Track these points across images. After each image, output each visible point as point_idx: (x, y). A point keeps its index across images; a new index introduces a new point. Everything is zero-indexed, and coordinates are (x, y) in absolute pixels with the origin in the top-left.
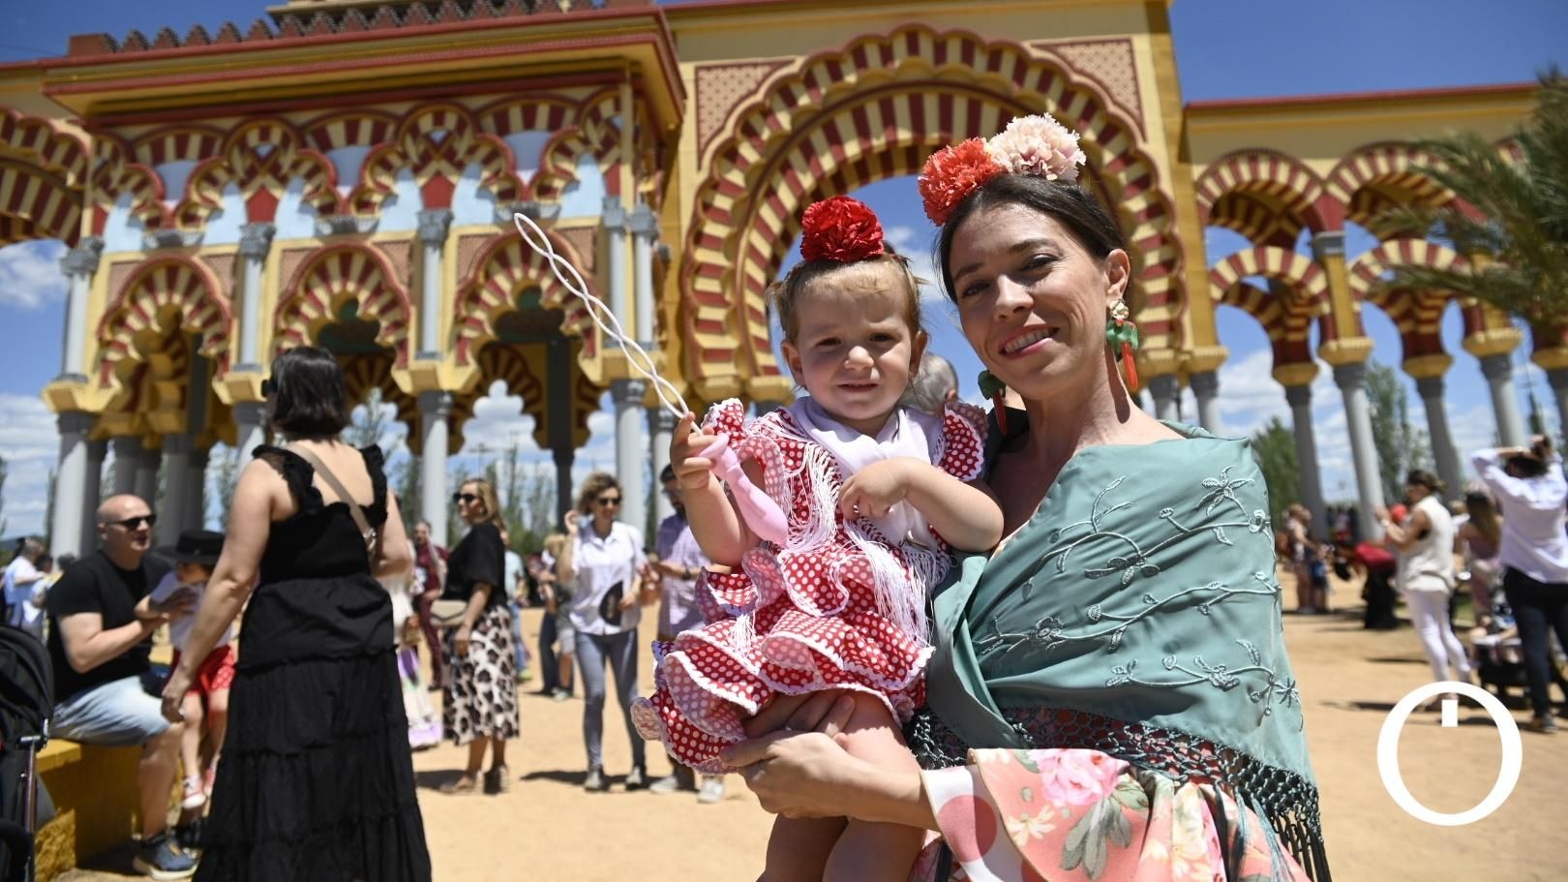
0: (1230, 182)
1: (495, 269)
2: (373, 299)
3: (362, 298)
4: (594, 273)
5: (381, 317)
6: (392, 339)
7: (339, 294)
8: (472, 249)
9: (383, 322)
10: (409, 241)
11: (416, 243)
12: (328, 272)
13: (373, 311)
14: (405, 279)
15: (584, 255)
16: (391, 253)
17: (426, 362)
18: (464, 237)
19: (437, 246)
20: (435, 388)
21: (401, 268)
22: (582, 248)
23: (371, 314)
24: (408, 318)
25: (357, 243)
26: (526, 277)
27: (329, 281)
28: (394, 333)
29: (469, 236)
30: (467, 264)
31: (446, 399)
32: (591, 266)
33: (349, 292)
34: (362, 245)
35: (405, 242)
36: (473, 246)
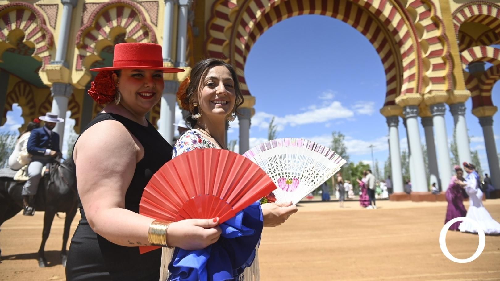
0: (469, 15)
1: (102, 21)
2: (33, 33)
3: (27, 33)
4: (156, 26)
5: (37, 43)
6: (42, 55)
7: (14, 30)
8: (91, 10)
9: (38, 46)
10: (58, 5)
11: (61, 5)
12: (9, 19)
13: (32, 40)
14: (53, 24)
15: (152, 15)
16: (47, 10)
17: (56, 65)
18: (87, 3)
19: (71, 7)
20: (61, 81)
21: (51, 18)
22: (150, 12)
23: (31, 42)
24: (51, 45)
25: (26, 4)
26: (119, 26)
27: (9, 23)
28: (43, 52)
29: (90, 3)
30: (87, 18)
31: (68, 89)
32: (155, 22)
33: (20, 30)
34: (29, 4)
35: (55, 5)
36: (91, 8)
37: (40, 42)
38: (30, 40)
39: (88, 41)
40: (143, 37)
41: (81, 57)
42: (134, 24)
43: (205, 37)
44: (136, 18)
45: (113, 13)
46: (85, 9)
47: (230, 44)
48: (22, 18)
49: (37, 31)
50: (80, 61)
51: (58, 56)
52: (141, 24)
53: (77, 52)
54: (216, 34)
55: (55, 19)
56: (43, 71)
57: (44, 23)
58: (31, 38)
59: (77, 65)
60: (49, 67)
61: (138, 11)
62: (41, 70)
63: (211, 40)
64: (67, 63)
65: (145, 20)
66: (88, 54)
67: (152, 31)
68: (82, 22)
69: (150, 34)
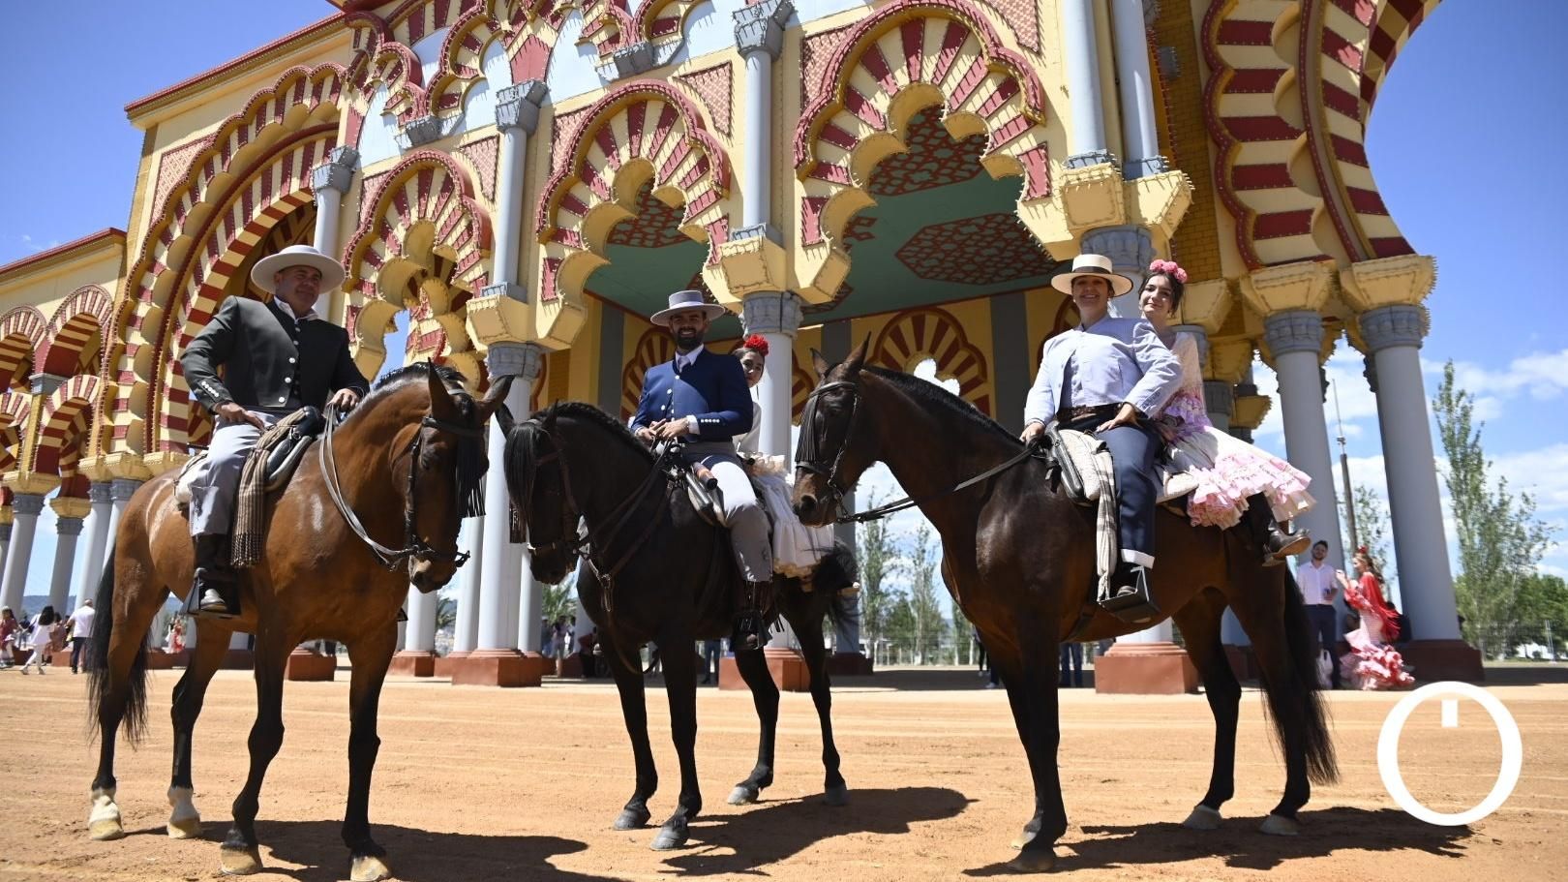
1: (862, 79)
2: (674, 163)
3: (658, 165)
4: (1039, 54)
5: (688, 189)
6: (703, 221)
7: (628, 165)
8: (825, 53)
9: (690, 197)
10: (730, 63)
11: (738, 62)
12: (613, 137)
13: (674, 182)
14: (723, 123)
15: (1017, 23)
16: (702, 88)
17: (746, 240)
18: (811, 37)
19: (767, 57)
20: (766, 287)
21: (716, 107)
22: (1012, 13)
23: (672, 188)
24: (727, 183)
25: (649, 82)
26: (916, 82)
27: (613, 150)
28: (706, 210)
29: (819, 35)
30: (816, 80)
31: (788, 309)
32: (1032, 42)
33: (642, 160)
34: (656, 82)
35: (722, 66)
36: (826, 49)
37: (694, 183)
38: (669, 184)
39: (829, 152)
40: (1000, 101)
41: (815, 203)
42: (964, 64)
43: (1204, 74)
44: (969, 44)
45: (892, 47)
46: (806, 55)
47: (1300, 82)
48: (641, 127)
49: (685, 153)
50: (813, 218)
51: (749, 213)
52: (986, 61)
53: (800, 190)
54: (1240, 57)
55: (727, 105)
56: (713, 266)
57: (701, 124)
58: (669, 178)
59: (804, 231)
60: (727, 249)
61: (970, 18)
62: (706, 264)
63: (1227, 77)
64: (776, 230)
65: (998, 45)
66: (834, 190)
67: (1026, 72)
68: (804, 97)
69: (1023, 84)
